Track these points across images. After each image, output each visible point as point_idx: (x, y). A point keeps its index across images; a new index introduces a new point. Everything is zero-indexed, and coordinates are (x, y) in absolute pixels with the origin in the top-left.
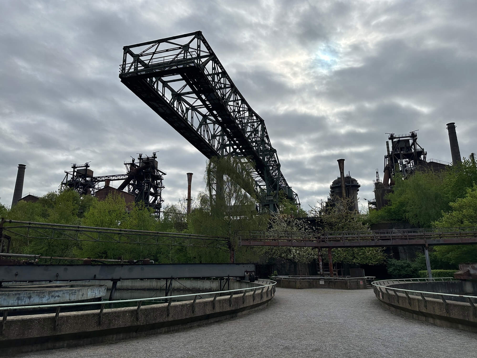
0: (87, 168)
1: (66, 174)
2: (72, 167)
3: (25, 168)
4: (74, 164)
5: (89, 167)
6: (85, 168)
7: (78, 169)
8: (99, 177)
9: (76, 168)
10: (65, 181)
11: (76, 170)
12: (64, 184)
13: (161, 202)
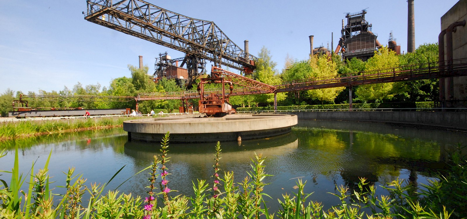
6: (165, 55)
7: (162, 55)
9: (161, 55)
11: (161, 56)
12: (156, 65)
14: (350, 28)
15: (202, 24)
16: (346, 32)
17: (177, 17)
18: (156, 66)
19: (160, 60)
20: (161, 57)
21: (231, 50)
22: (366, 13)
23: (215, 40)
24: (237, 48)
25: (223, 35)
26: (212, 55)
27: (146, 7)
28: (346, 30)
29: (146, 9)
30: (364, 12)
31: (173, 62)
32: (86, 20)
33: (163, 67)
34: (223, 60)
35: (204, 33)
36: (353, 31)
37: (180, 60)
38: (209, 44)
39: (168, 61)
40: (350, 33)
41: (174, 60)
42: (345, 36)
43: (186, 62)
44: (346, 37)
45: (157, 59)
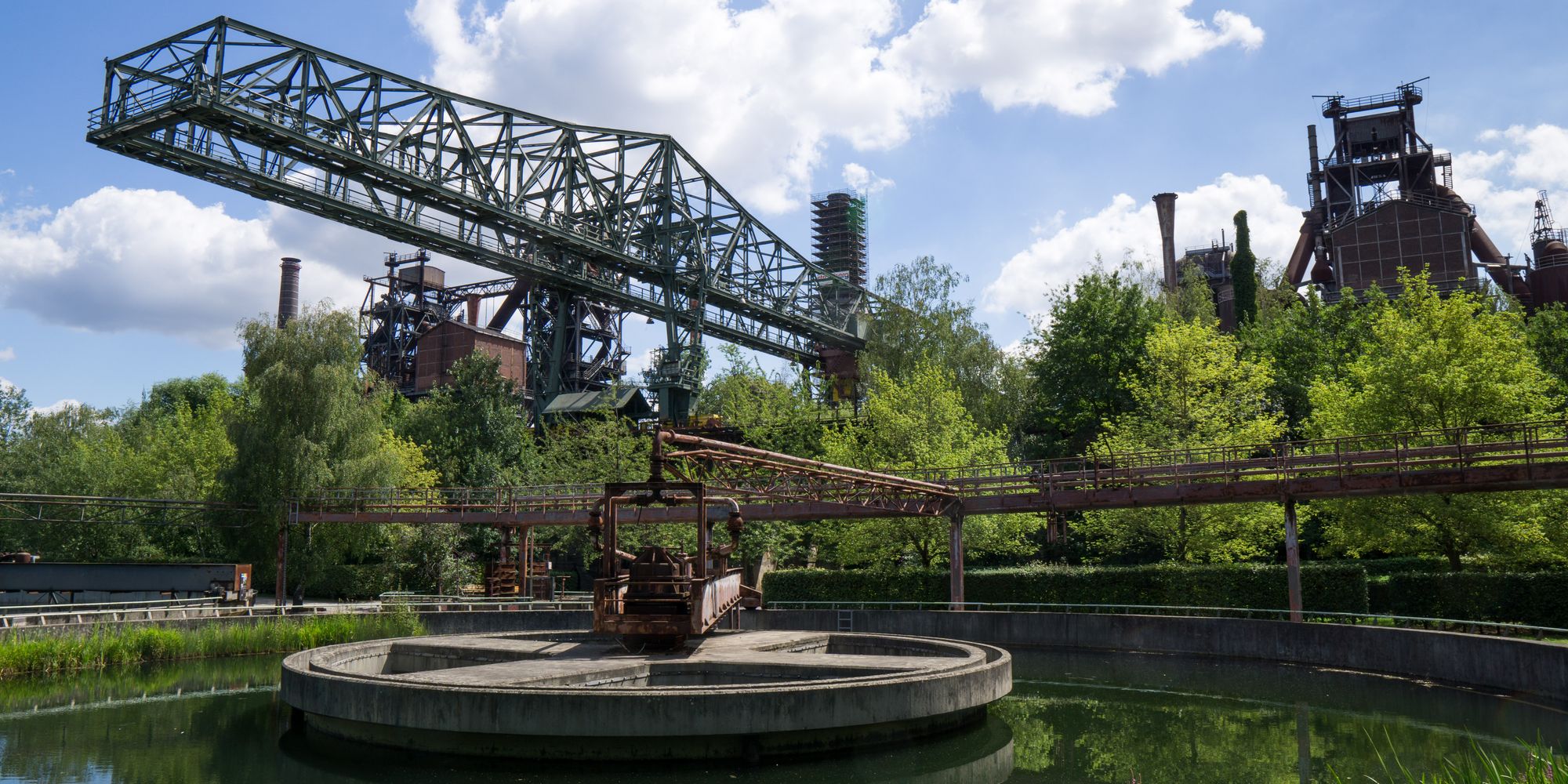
0: (422, 264)
1: (369, 284)
2: (387, 264)
3: (297, 269)
4: (391, 255)
5: (428, 260)
6: (419, 263)
7: (402, 266)
8: (458, 288)
9: (397, 265)
10: (368, 307)
11: (397, 270)
12: (367, 313)
13: (623, 357)
14: (1346, 170)
15: (615, 144)
16: (1331, 187)
17: (500, 119)
18: (367, 318)
19: (386, 291)
20: (396, 274)
21: (754, 264)
22: (1418, 100)
23: (676, 218)
24: (785, 253)
25: (716, 196)
26: (658, 290)
27: (366, 83)
28: (1329, 176)
29: (364, 92)
30: (1410, 98)
31: (455, 302)
32: (95, 146)
33: (399, 326)
34: (712, 312)
35: (627, 182)
36: (1365, 182)
37: (491, 289)
38: (649, 235)
39: (428, 294)
40: (1351, 191)
41: (459, 292)
42: (1329, 205)
43: (523, 303)
44: (1331, 207)
45: (376, 287)
